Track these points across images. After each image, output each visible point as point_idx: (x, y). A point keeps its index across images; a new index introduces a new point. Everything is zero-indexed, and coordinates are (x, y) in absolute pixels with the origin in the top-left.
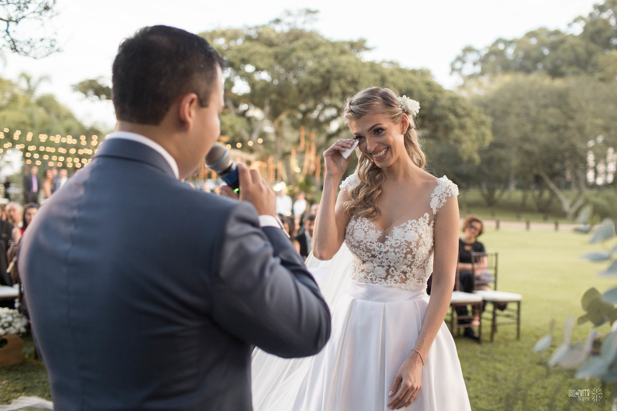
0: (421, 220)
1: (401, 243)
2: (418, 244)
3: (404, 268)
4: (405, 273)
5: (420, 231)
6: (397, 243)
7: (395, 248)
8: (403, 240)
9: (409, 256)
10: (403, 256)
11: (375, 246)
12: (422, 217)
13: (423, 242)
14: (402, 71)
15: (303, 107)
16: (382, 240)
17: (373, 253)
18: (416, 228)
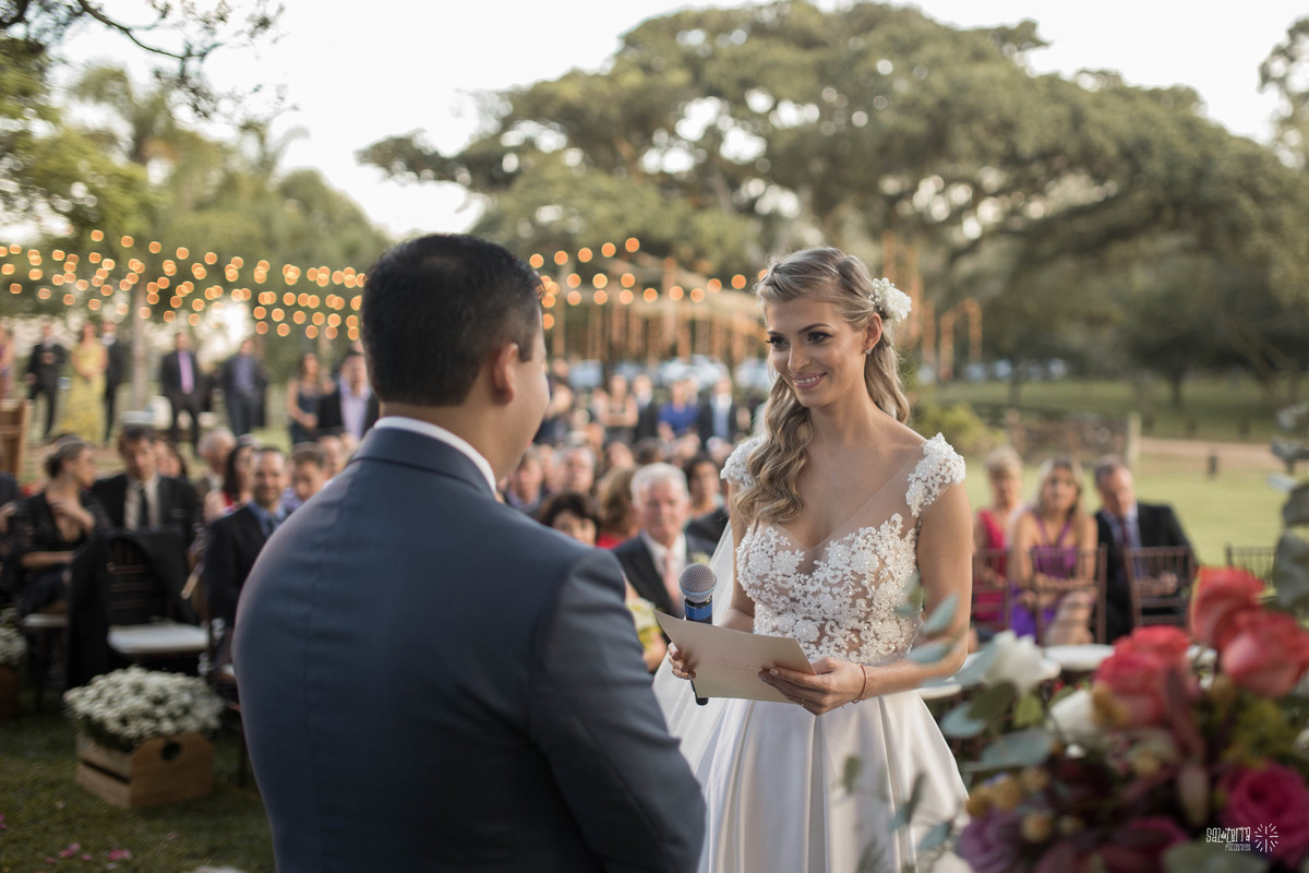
0: (885, 527)
1: (844, 576)
2: (877, 578)
3: (854, 623)
5: (883, 551)
6: (835, 577)
7: (832, 586)
8: (848, 570)
9: (861, 602)
10: (850, 601)
11: (792, 581)
12: (886, 522)
13: (890, 572)
14: (1126, 94)
15: (891, 185)
16: (808, 568)
17: (792, 595)
18: (875, 545)
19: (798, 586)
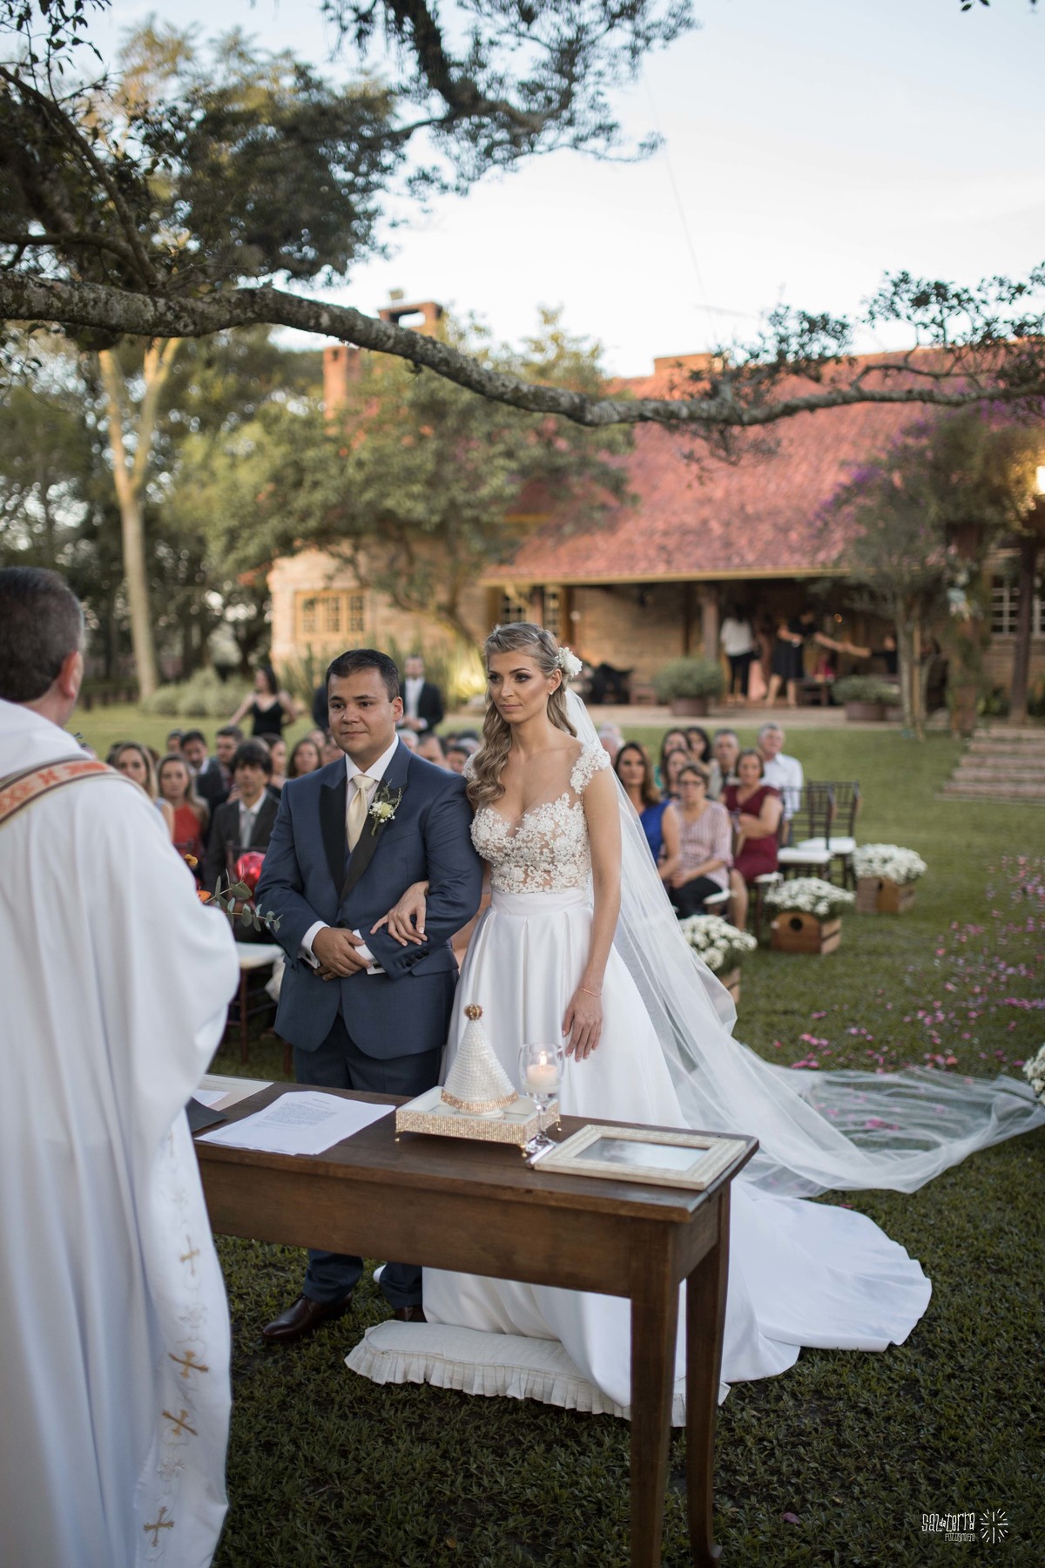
0: (559, 802)
1: (535, 835)
4: (548, 872)
5: (558, 817)
6: (530, 836)
8: (535, 831)
9: (545, 850)
10: (540, 851)
11: (505, 842)
12: (559, 799)
16: (514, 833)
18: (553, 814)
19: (508, 845)
